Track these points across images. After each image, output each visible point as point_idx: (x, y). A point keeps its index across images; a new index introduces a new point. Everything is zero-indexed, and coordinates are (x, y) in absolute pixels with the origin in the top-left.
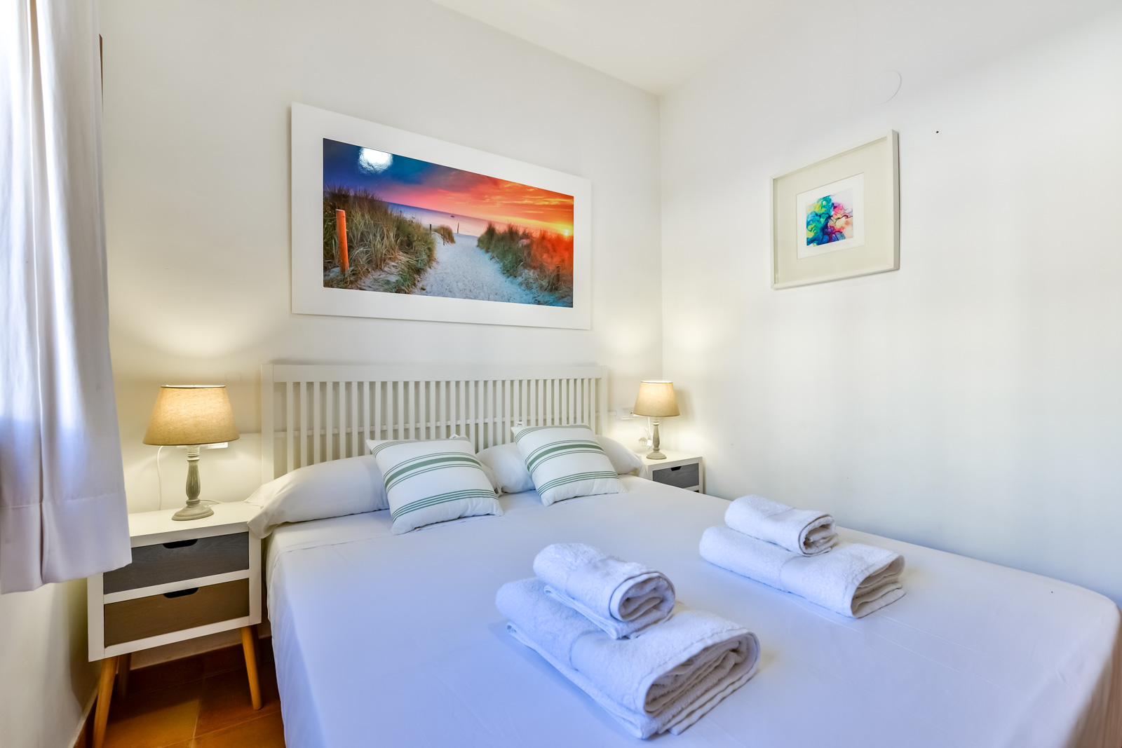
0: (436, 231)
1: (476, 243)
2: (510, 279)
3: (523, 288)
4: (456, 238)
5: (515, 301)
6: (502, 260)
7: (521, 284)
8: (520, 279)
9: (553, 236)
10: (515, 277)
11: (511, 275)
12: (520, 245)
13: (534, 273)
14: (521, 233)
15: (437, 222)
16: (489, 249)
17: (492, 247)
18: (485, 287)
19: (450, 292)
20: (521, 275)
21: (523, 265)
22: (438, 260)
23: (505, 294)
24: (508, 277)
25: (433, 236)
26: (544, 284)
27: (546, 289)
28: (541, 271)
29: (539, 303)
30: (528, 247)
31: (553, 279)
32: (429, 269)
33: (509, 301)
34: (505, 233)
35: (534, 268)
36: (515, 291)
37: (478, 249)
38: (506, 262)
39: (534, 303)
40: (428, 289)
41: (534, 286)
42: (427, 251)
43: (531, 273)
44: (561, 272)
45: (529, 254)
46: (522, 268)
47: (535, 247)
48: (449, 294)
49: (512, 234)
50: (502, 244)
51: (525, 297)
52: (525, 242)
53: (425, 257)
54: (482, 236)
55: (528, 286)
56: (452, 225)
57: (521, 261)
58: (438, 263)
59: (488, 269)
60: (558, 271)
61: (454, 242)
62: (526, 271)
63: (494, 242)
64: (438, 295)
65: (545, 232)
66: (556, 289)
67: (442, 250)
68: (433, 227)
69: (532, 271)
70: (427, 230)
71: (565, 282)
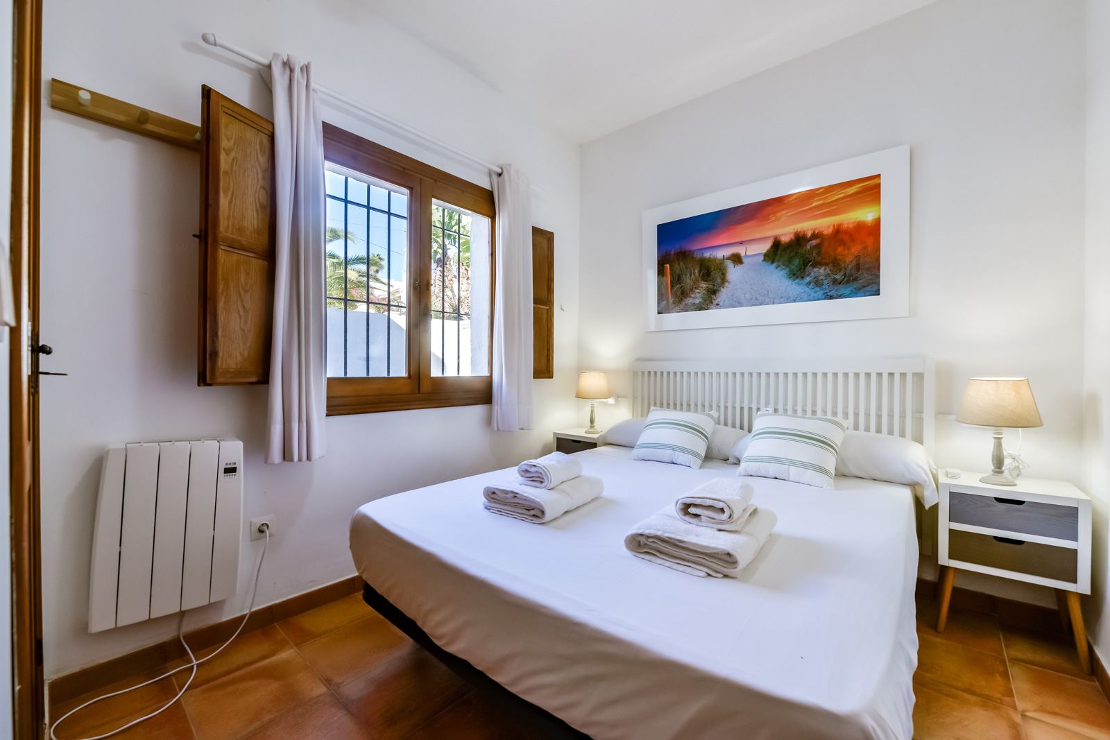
0: (728, 259)
1: (762, 258)
2: (797, 281)
3: (811, 286)
4: (744, 260)
5: (801, 300)
6: (787, 267)
7: (809, 283)
8: (808, 279)
9: (851, 226)
10: (803, 278)
11: (798, 277)
12: (809, 247)
13: (825, 269)
14: (809, 234)
15: (727, 252)
16: (774, 259)
17: (777, 257)
18: (770, 293)
19: (739, 303)
20: (809, 275)
21: (811, 265)
22: (730, 281)
23: (791, 295)
24: (794, 280)
25: (725, 264)
26: (838, 277)
27: (841, 283)
28: (834, 266)
29: (831, 298)
30: (818, 246)
31: (851, 270)
32: (722, 289)
33: (795, 301)
34: (791, 240)
35: (826, 265)
36: (802, 291)
37: (764, 263)
38: (792, 267)
39: (825, 298)
40: (721, 304)
41: (825, 282)
42: (721, 276)
43: (822, 271)
44: (862, 260)
45: (819, 253)
46: (810, 268)
47: (826, 244)
48: (738, 304)
49: (800, 239)
50: (788, 252)
51: (813, 295)
52: (814, 242)
53: (719, 281)
54: (768, 251)
55: (817, 283)
56: (740, 250)
57: (809, 262)
58: (729, 282)
59: (776, 277)
60: (859, 260)
61: (743, 263)
62: (816, 270)
63: (779, 252)
64: (729, 307)
65: (839, 225)
66: (855, 280)
67: (733, 273)
68: (725, 257)
69: (823, 268)
70: (721, 260)
71: (868, 269)
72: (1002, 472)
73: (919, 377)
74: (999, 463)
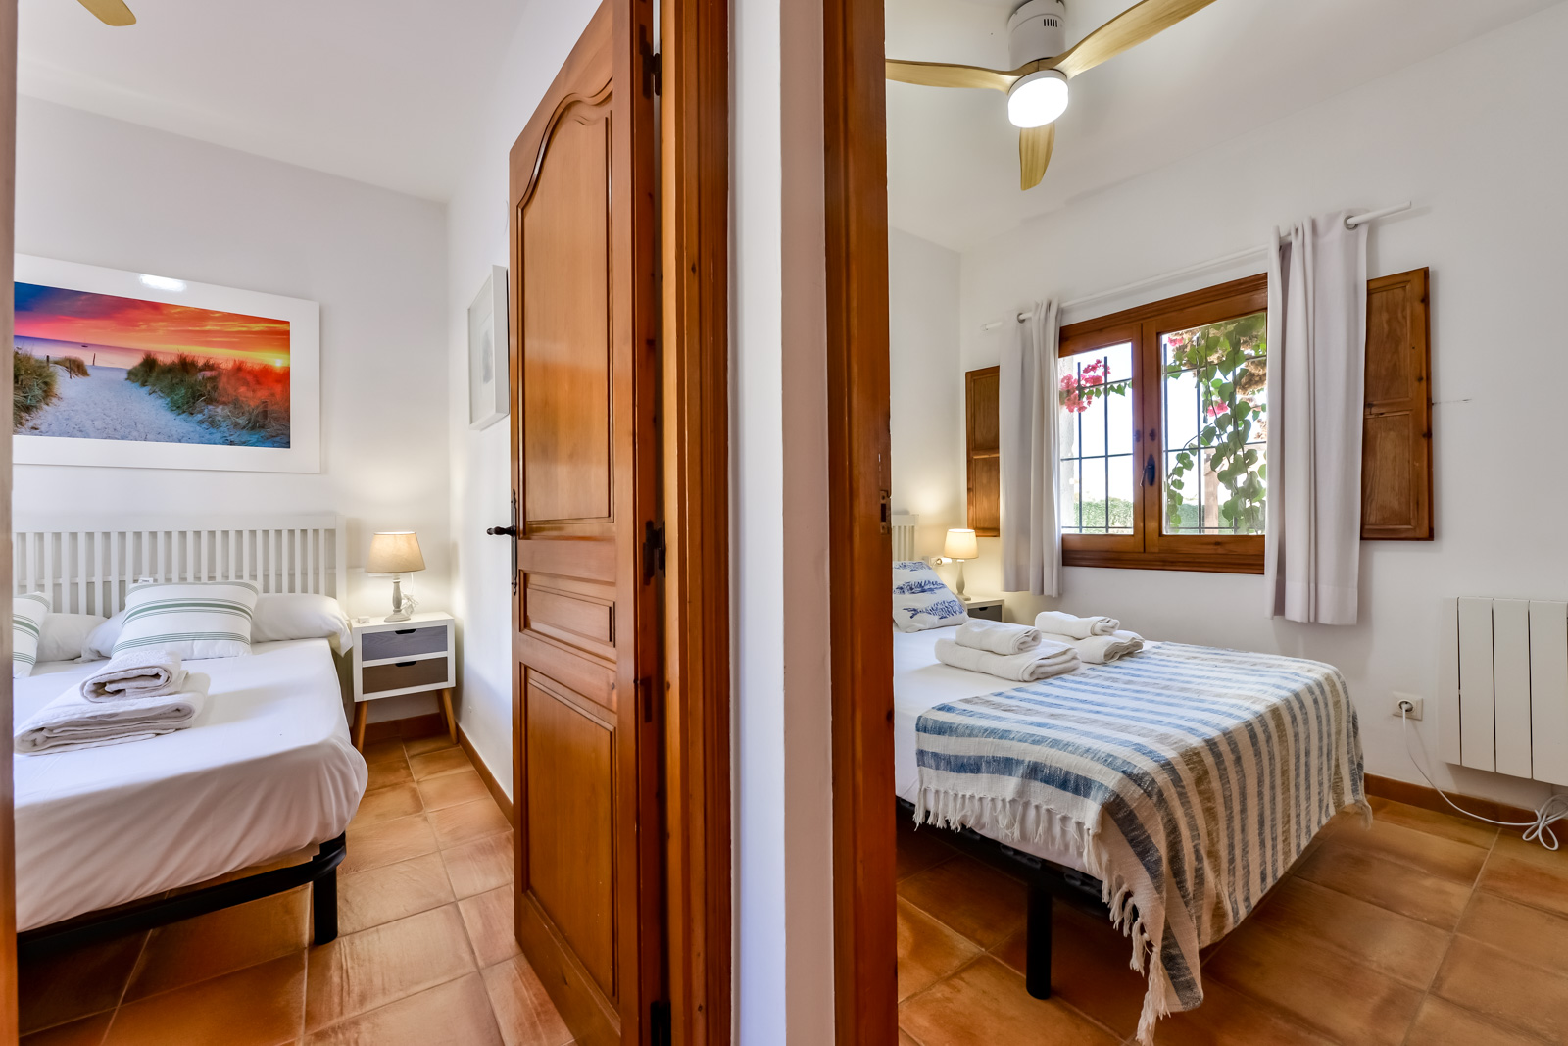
0: (56, 363)
1: (125, 376)
2: (183, 416)
3: (204, 426)
4: (90, 371)
5: (190, 441)
6: (168, 395)
7: (201, 422)
8: (200, 416)
9: (257, 367)
10: (192, 414)
11: (184, 412)
12: (200, 378)
13: (223, 409)
14: (201, 363)
15: (58, 352)
16: (146, 382)
17: (151, 380)
18: (139, 426)
19: (81, 431)
20: (201, 412)
21: (204, 400)
22: (61, 396)
23: (174, 433)
24: (179, 414)
25: (51, 369)
26: (240, 421)
27: (244, 428)
28: (235, 408)
29: (232, 443)
30: (212, 379)
31: (257, 415)
32: (45, 406)
33: (180, 441)
34: (174, 363)
35: (224, 403)
36: (192, 430)
37: (129, 383)
38: (176, 397)
39: (224, 443)
40: (43, 428)
41: (224, 424)
42: (43, 386)
43: (220, 409)
44: (269, 407)
45: (215, 388)
46: (203, 404)
47: (224, 379)
48: (80, 434)
49: (185, 366)
50: (169, 377)
51: (207, 437)
52: (208, 374)
53: (38, 392)
54: (135, 368)
55: (212, 423)
56: (86, 357)
57: (202, 396)
58: (60, 399)
59: (149, 406)
60: (266, 406)
61: (88, 375)
62: (210, 407)
63: (154, 374)
64: (60, 436)
65: (242, 362)
66: (262, 427)
67: (66, 385)
68: (51, 359)
69: (221, 407)
70: (41, 362)
71: (277, 419)
72: (400, 611)
73: (331, 533)
74: (397, 603)
